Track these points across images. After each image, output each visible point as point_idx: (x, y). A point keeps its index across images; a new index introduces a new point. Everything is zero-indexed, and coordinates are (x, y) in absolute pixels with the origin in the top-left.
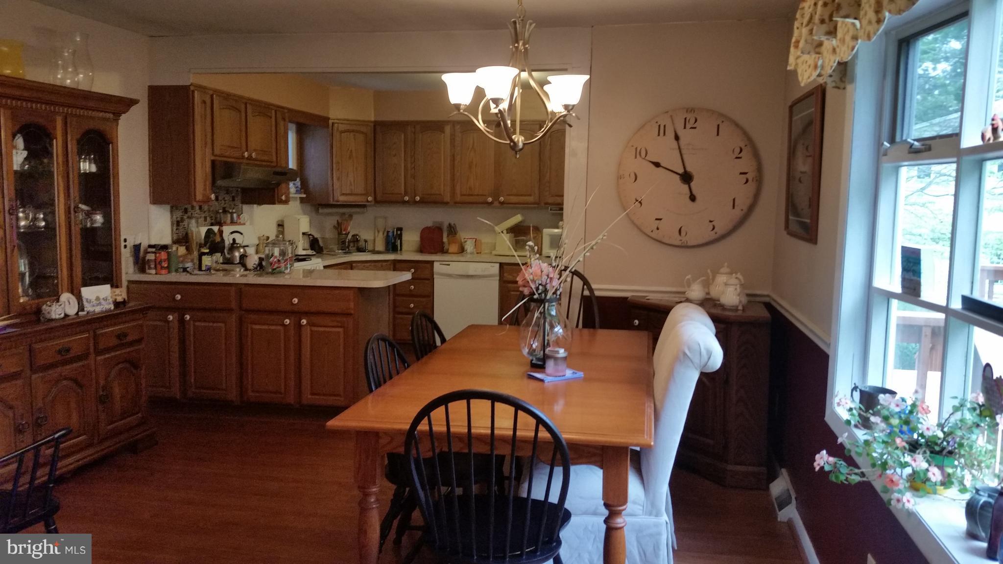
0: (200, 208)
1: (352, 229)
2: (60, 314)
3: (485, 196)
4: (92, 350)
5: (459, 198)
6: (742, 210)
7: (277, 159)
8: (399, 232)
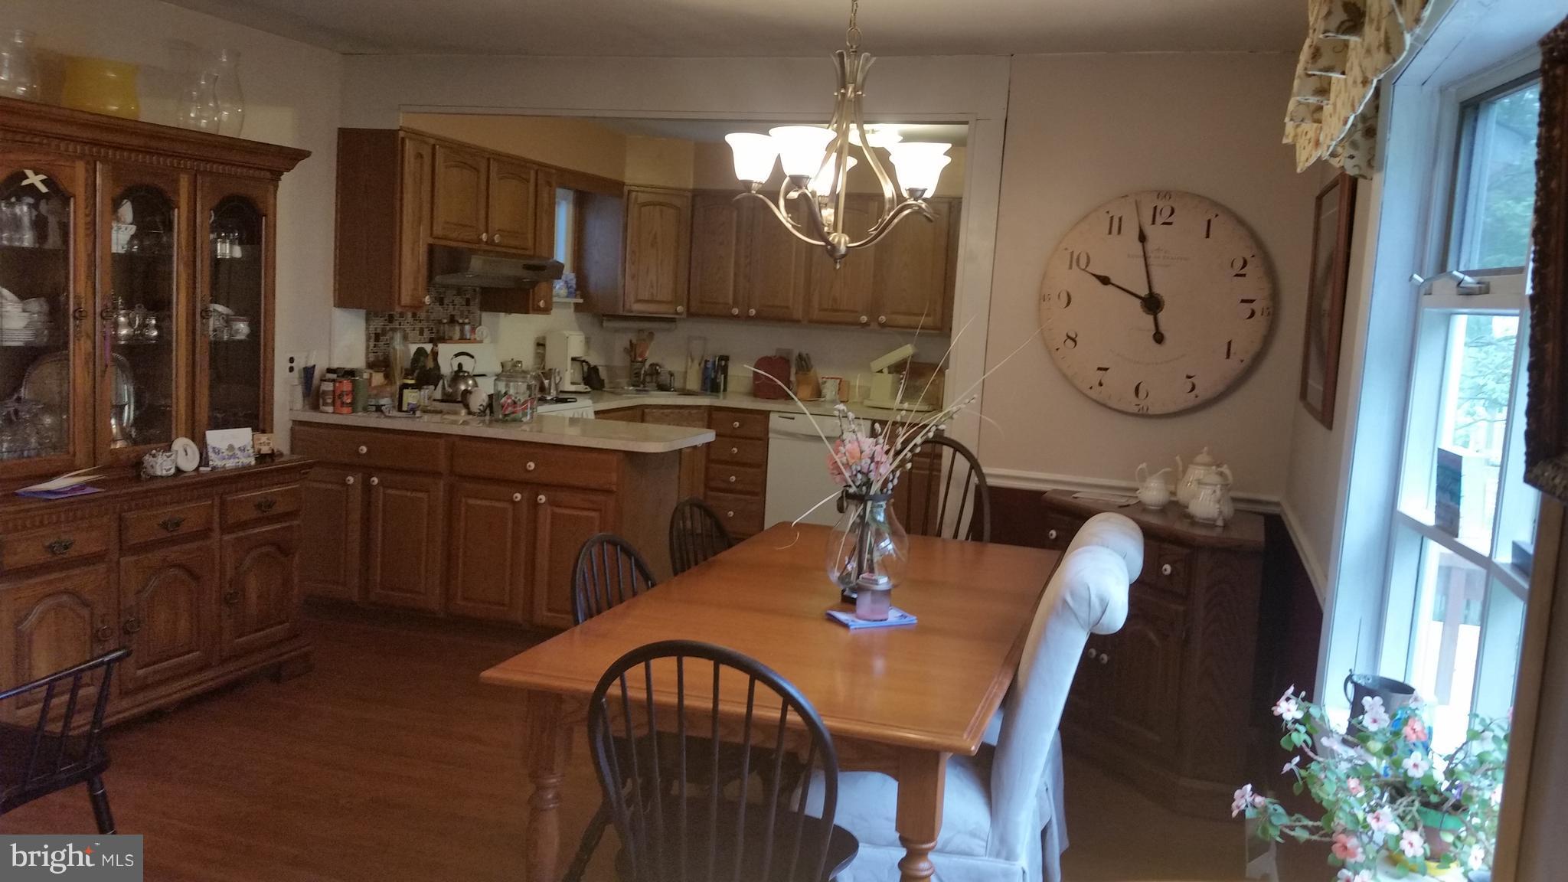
0: (414, 315)
1: (652, 355)
2: (170, 469)
3: (856, 312)
4: (216, 526)
5: (816, 314)
6: (1242, 361)
7: (535, 244)
8: (723, 363)
